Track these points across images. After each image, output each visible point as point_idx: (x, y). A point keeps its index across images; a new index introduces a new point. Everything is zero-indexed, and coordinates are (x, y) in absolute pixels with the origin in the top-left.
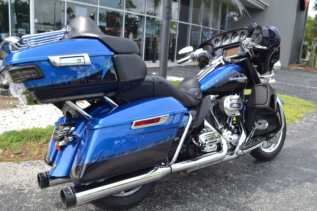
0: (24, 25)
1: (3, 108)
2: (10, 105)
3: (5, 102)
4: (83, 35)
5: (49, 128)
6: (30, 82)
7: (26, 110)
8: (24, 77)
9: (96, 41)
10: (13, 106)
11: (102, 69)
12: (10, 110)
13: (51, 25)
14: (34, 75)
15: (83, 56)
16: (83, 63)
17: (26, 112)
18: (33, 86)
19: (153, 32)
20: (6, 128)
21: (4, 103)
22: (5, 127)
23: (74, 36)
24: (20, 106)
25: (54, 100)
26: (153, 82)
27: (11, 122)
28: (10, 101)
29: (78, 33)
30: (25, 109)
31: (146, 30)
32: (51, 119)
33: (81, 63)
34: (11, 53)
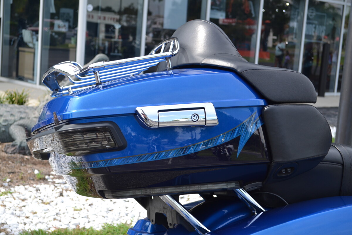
0: (64, 14)
1: (21, 182)
2: (35, 175)
3: (25, 168)
4: (203, 62)
5: (106, 231)
6: (97, 157)
7: (64, 188)
8: (88, 146)
9: (230, 75)
10: (40, 179)
11: (239, 135)
12: (34, 185)
13: (114, 12)
14: (106, 143)
15: (203, 108)
16: (202, 121)
17: (65, 193)
18: (102, 165)
19: (321, 32)
20: (25, 224)
21: (22, 172)
22: (23, 222)
23: (184, 62)
24: (53, 179)
25: (139, 192)
26: (342, 162)
27: (34, 211)
28: (34, 166)
29: (193, 57)
30: (63, 186)
31: (307, 27)
32: (110, 211)
33: (200, 121)
34: (60, 89)
